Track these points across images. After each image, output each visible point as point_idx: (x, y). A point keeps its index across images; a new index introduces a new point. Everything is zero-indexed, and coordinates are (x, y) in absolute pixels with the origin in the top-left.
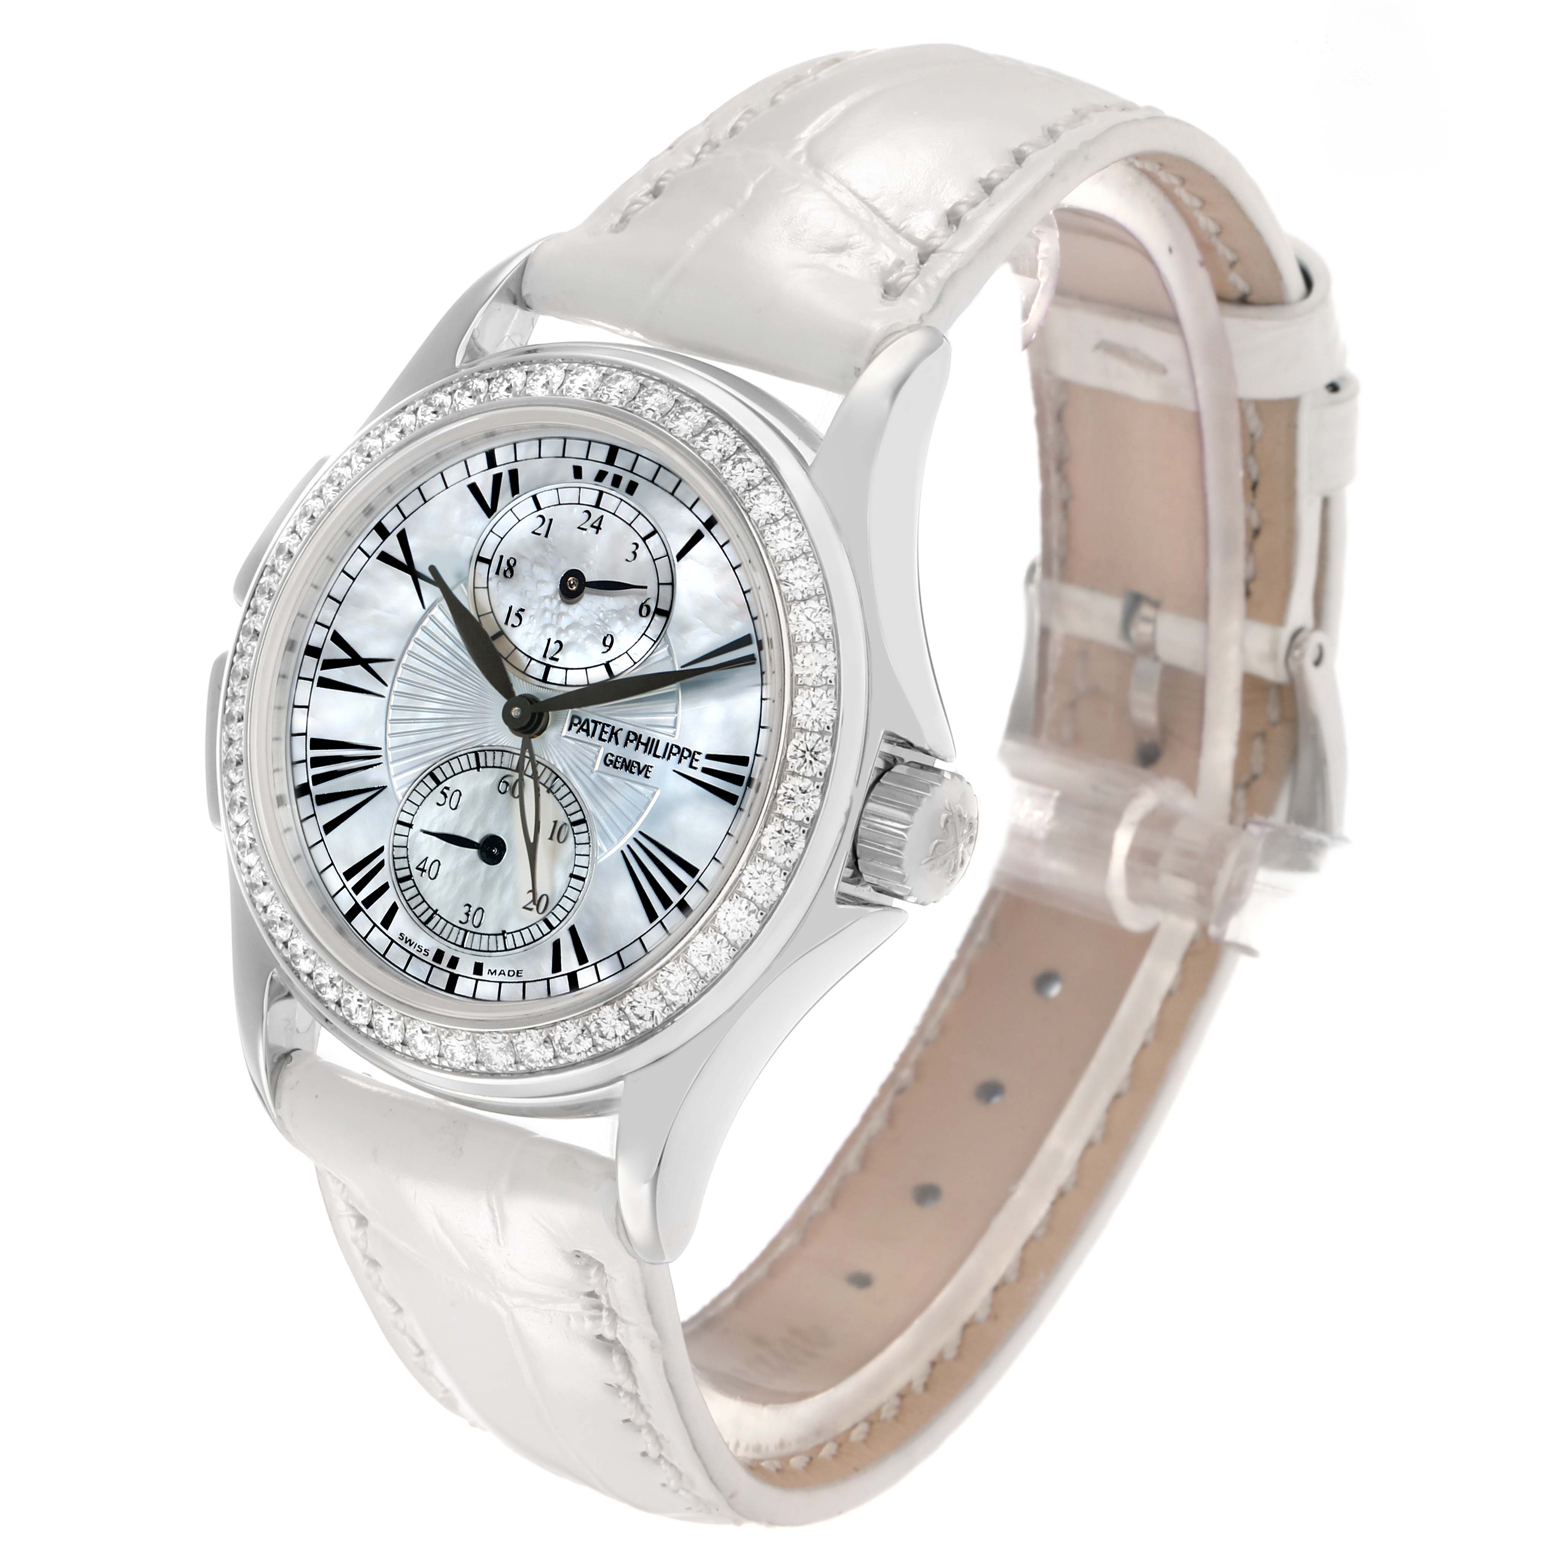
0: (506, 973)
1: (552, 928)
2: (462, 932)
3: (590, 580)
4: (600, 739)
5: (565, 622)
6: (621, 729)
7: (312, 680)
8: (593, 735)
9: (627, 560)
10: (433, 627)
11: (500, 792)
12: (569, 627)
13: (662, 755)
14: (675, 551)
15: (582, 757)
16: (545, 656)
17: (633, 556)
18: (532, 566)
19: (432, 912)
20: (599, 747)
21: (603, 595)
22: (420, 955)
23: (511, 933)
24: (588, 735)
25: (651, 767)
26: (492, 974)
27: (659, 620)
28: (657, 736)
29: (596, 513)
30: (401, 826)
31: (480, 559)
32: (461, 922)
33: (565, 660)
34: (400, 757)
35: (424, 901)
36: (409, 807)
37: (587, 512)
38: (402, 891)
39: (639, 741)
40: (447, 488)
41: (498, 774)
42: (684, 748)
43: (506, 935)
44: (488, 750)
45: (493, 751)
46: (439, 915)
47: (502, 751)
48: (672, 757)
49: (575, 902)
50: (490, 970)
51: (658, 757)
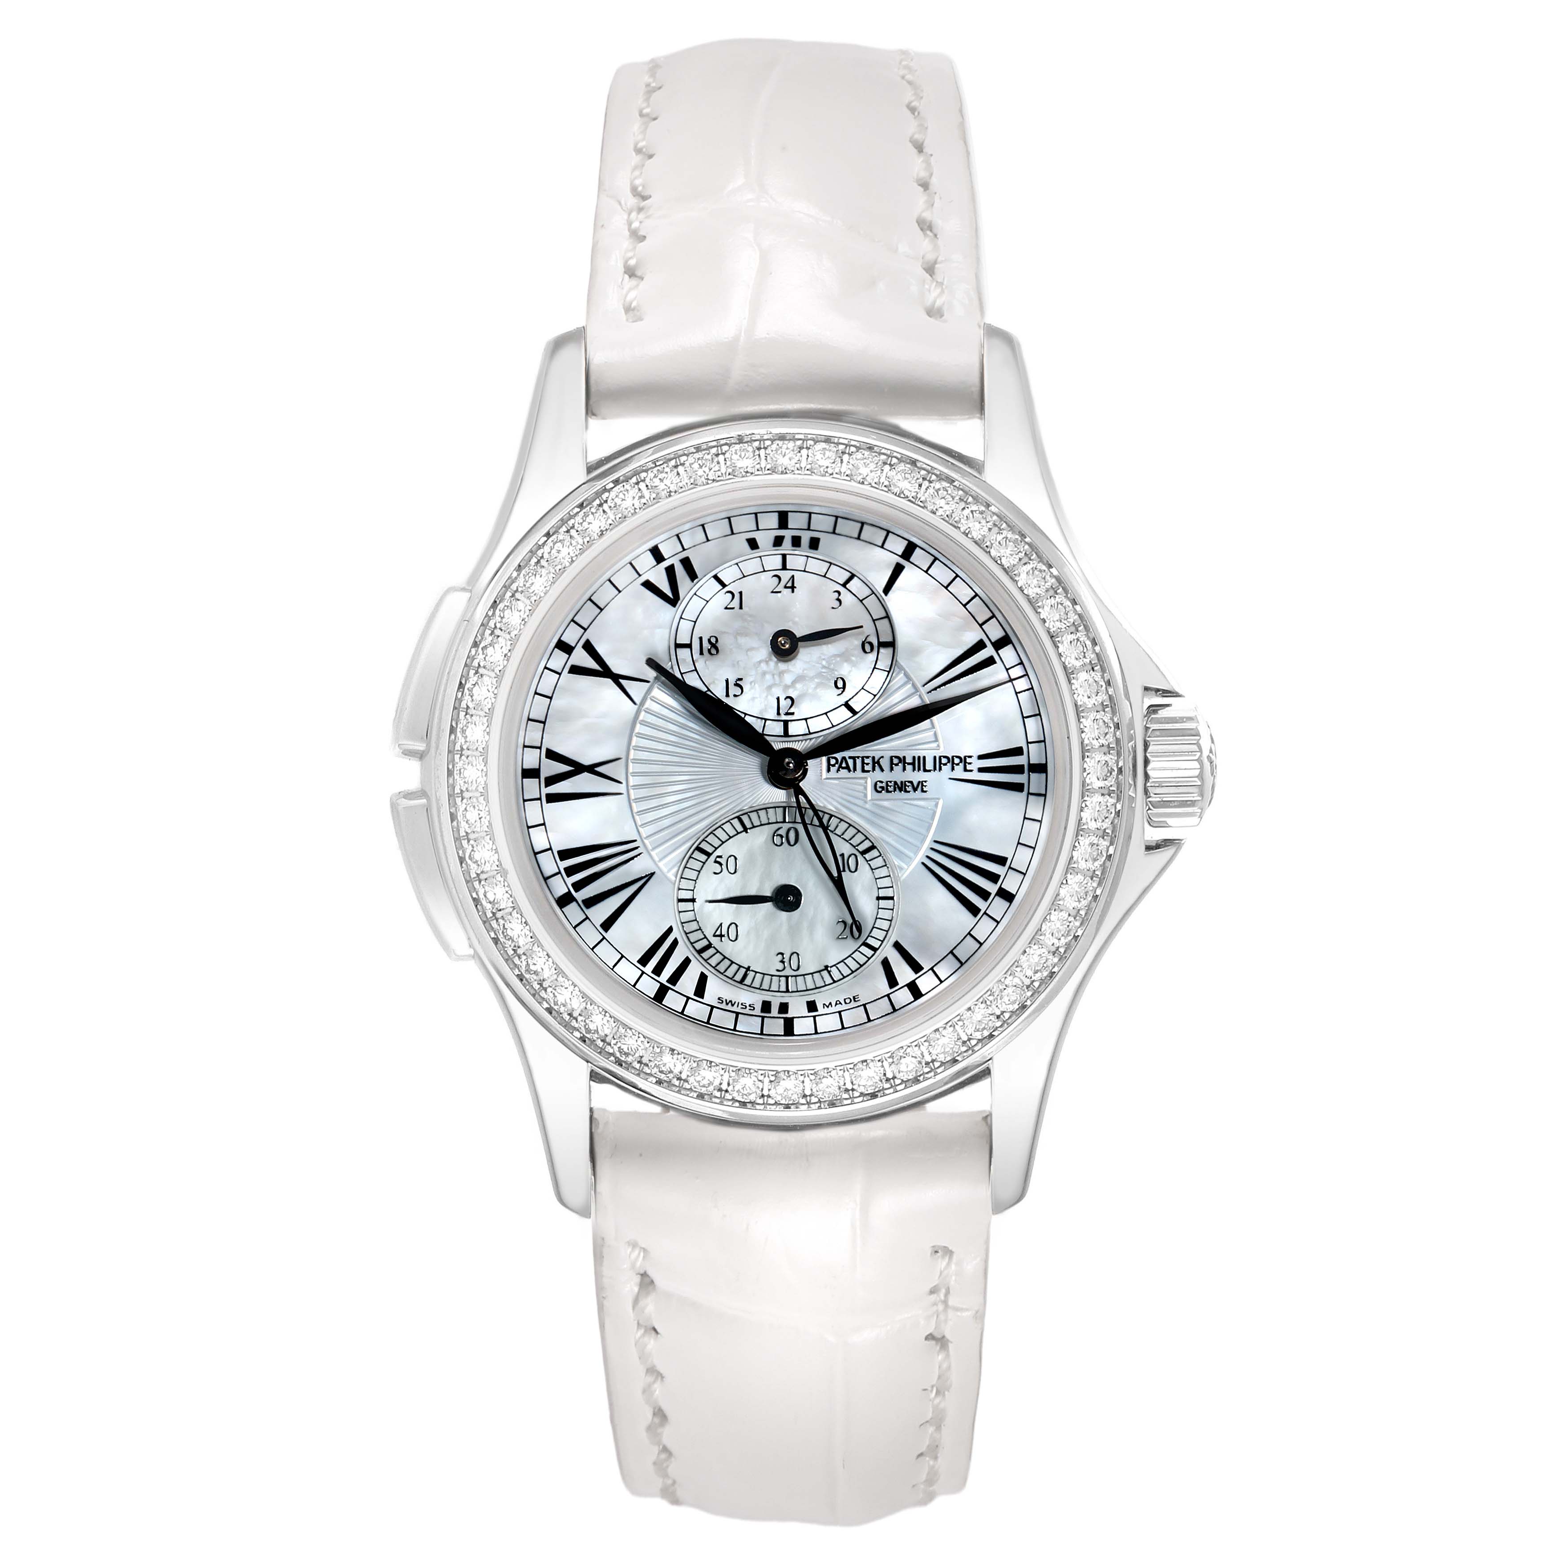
0: (843, 1002)
1: (875, 949)
2: (783, 979)
3: (801, 636)
4: (863, 771)
5: (788, 679)
6: (882, 757)
7: (540, 799)
8: (855, 769)
9: (833, 608)
10: (651, 719)
11: (776, 845)
12: (794, 682)
13: (932, 768)
14: (880, 587)
15: (851, 792)
16: (779, 714)
17: (838, 603)
18: (736, 638)
19: (745, 970)
20: (866, 778)
21: (821, 645)
22: (747, 1011)
23: (835, 965)
24: (850, 771)
25: (925, 782)
26: (828, 1007)
27: (885, 652)
28: (921, 754)
29: (785, 576)
30: (683, 903)
31: (678, 646)
32: (778, 970)
33: (800, 711)
34: (659, 843)
35: (732, 962)
36: (684, 884)
37: (775, 576)
38: (706, 960)
39: (905, 763)
40: (620, 592)
41: (768, 830)
42: (953, 757)
43: (829, 969)
44: (750, 812)
45: (756, 811)
46: (752, 971)
47: (766, 809)
48: (943, 767)
49: (891, 921)
50: (824, 1004)
51: (929, 771)
